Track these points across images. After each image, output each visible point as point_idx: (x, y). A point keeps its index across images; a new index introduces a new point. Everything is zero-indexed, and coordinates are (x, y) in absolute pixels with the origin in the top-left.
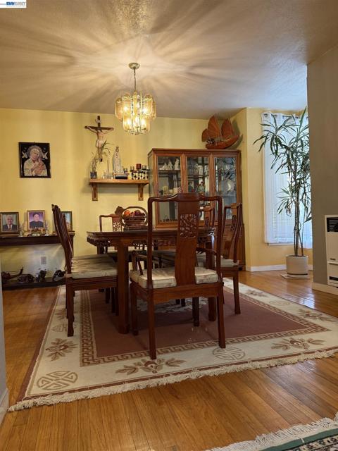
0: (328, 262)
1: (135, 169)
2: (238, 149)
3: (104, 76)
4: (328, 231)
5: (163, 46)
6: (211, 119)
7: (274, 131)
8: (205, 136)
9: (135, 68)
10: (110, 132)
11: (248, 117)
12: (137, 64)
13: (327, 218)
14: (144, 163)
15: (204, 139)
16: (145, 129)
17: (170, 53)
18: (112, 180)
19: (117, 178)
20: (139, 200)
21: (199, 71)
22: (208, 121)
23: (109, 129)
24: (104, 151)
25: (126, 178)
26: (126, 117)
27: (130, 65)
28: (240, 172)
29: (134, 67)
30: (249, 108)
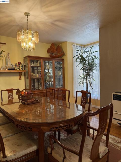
0: (113, 112)
1: (17, 65)
2: (63, 58)
3: (7, 16)
4: (113, 99)
5: (48, 7)
6: (52, 44)
7: (81, 53)
8: (49, 51)
9: (27, 16)
10: (4, 45)
11: (68, 45)
12: (29, 13)
13: (113, 95)
14: (22, 62)
15: (48, 52)
16: (33, 49)
17: (49, 11)
18: (6, 70)
19: (9, 69)
20: (19, 79)
21: (57, 23)
22: (51, 45)
23: (4, 44)
24: (2, 55)
25: (14, 69)
26: (23, 42)
27: (25, 13)
28: (64, 68)
29: (27, 14)
30: (68, 42)
